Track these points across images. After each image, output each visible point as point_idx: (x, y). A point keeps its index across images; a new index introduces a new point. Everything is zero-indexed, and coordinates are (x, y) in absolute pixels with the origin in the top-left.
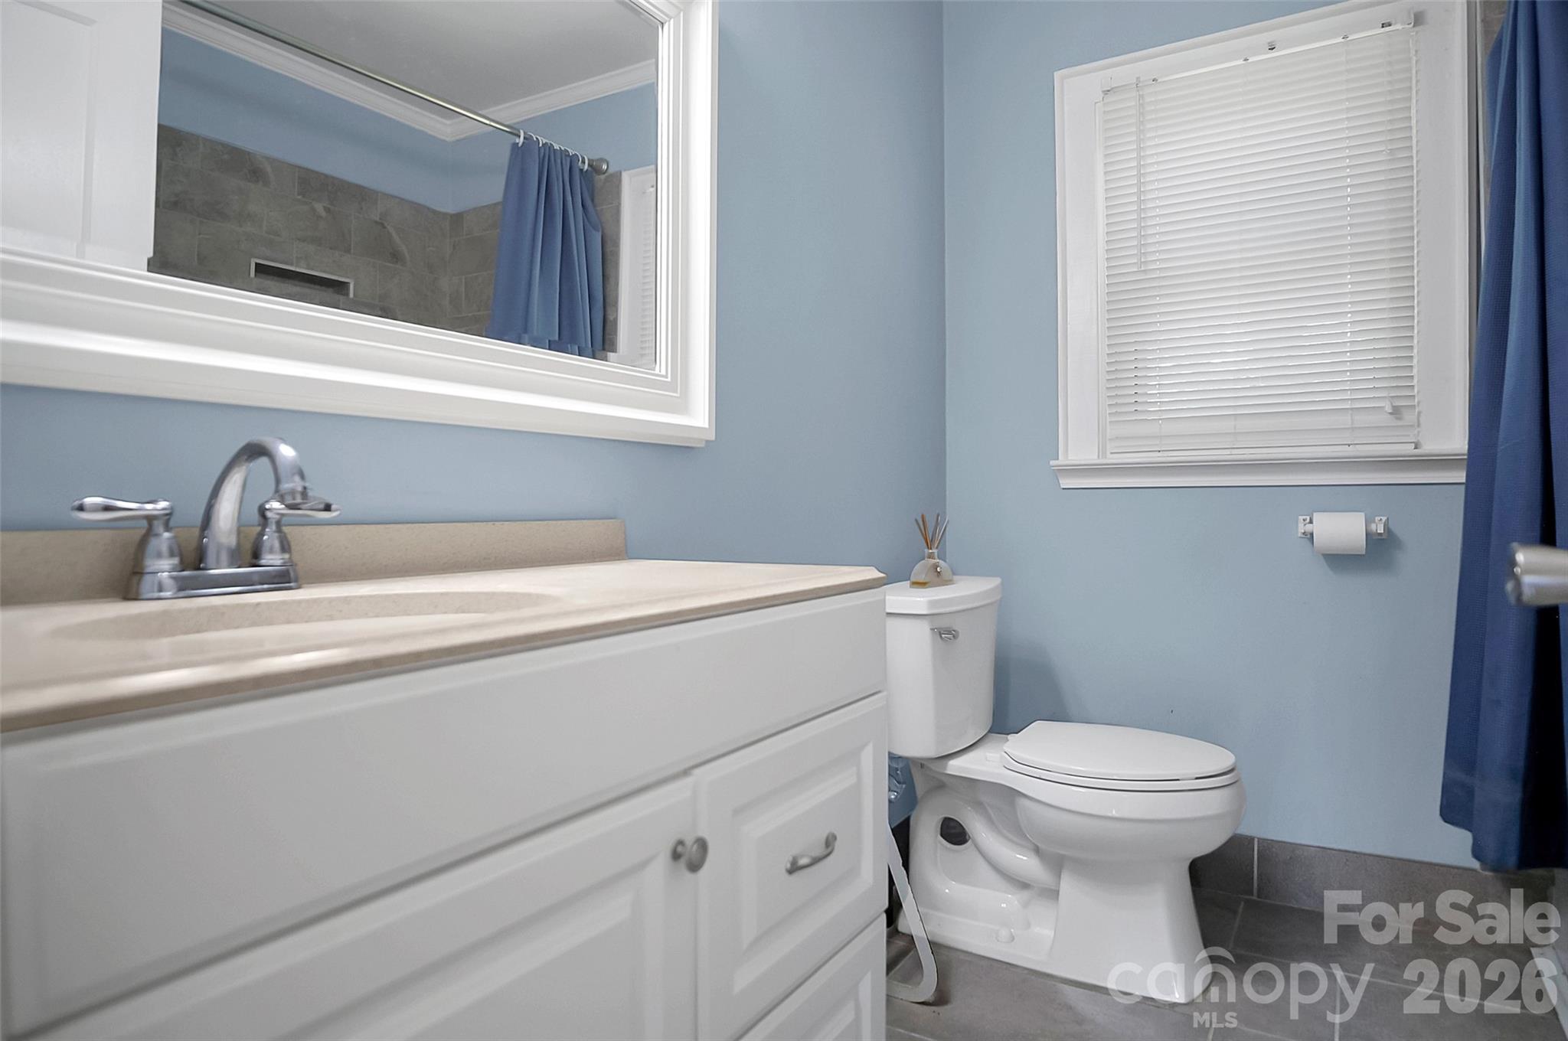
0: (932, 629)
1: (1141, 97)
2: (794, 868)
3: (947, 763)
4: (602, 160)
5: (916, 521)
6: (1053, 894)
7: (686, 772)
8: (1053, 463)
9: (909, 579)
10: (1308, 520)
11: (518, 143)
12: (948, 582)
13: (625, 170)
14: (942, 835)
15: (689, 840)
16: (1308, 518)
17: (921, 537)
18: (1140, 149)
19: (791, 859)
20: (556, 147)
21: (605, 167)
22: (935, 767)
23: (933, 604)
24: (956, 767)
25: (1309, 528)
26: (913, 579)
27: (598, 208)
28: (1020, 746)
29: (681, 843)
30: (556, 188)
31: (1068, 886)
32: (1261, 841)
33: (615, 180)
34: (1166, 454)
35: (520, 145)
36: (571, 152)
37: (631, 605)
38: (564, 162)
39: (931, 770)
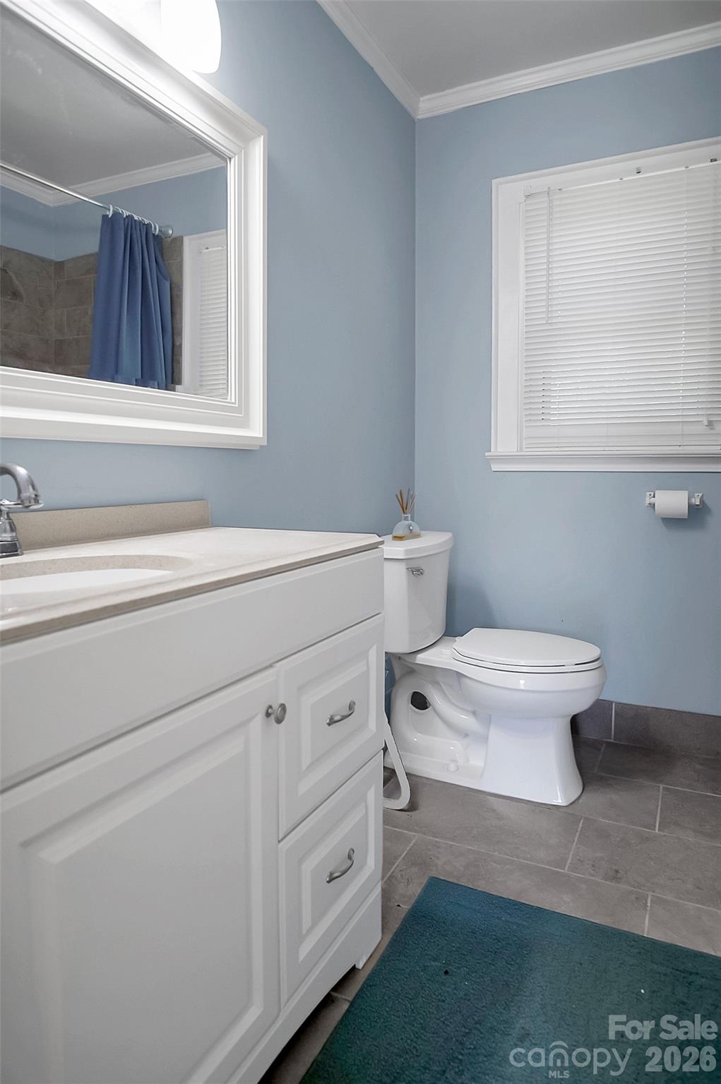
0: (408, 569)
1: (551, 201)
2: (332, 722)
3: (415, 658)
4: (169, 226)
5: (397, 496)
6: (484, 739)
7: (271, 666)
8: (487, 454)
9: (391, 533)
10: (652, 495)
11: (108, 216)
12: (418, 536)
13: (186, 235)
14: (412, 703)
15: (275, 706)
16: (652, 493)
17: (400, 507)
18: (549, 238)
19: (329, 716)
20: (136, 218)
21: (170, 232)
22: (408, 659)
23: (407, 551)
24: (422, 659)
25: (652, 500)
26: (395, 534)
27: (166, 262)
28: (462, 645)
29: (270, 707)
30: (136, 248)
31: (495, 734)
32: (618, 704)
33: (178, 241)
34: (562, 449)
35: (110, 216)
36: (147, 222)
37: (240, 566)
38: (142, 229)
39: (405, 660)
